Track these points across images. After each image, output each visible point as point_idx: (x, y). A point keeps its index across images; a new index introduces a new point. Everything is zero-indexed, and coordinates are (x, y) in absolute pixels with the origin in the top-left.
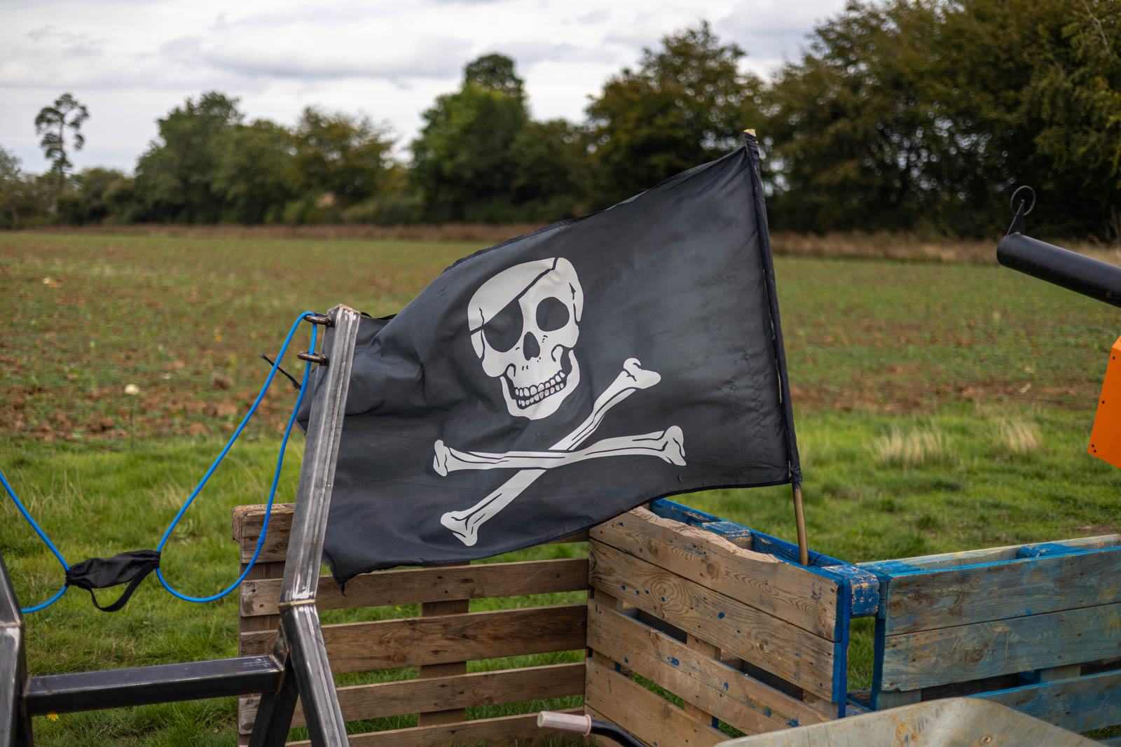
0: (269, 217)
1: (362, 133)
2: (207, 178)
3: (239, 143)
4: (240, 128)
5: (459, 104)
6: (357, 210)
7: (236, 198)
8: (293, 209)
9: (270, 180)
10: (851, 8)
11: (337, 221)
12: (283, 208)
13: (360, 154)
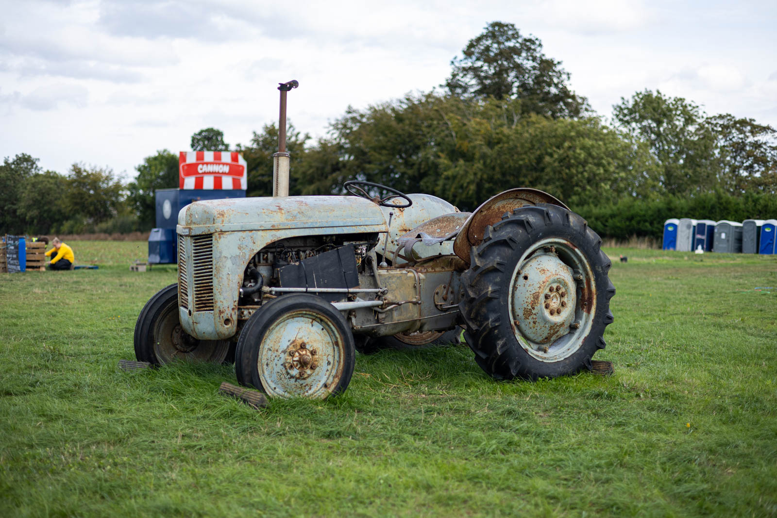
0: (53, 231)
1: (108, 178)
2: (14, 207)
3: (34, 185)
4: (37, 175)
5: (157, 162)
6: (103, 225)
7: (32, 219)
8: (67, 225)
9: (54, 208)
10: (349, 112)
11: (93, 232)
12: (62, 224)
13: (107, 192)
